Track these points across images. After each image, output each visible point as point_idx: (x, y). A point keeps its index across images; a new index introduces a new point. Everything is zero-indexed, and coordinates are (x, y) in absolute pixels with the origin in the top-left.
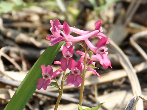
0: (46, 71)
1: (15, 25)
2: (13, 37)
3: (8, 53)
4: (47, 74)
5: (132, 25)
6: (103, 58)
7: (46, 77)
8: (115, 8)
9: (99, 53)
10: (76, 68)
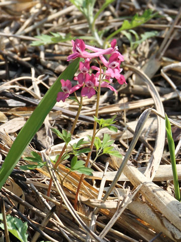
0: (65, 85)
1: (56, 58)
2: (53, 68)
3: (47, 82)
4: (66, 88)
5: (165, 59)
6: (114, 72)
7: (65, 90)
8: (150, 44)
9: (111, 68)
10: (90, 81)
